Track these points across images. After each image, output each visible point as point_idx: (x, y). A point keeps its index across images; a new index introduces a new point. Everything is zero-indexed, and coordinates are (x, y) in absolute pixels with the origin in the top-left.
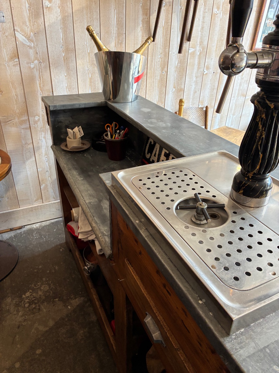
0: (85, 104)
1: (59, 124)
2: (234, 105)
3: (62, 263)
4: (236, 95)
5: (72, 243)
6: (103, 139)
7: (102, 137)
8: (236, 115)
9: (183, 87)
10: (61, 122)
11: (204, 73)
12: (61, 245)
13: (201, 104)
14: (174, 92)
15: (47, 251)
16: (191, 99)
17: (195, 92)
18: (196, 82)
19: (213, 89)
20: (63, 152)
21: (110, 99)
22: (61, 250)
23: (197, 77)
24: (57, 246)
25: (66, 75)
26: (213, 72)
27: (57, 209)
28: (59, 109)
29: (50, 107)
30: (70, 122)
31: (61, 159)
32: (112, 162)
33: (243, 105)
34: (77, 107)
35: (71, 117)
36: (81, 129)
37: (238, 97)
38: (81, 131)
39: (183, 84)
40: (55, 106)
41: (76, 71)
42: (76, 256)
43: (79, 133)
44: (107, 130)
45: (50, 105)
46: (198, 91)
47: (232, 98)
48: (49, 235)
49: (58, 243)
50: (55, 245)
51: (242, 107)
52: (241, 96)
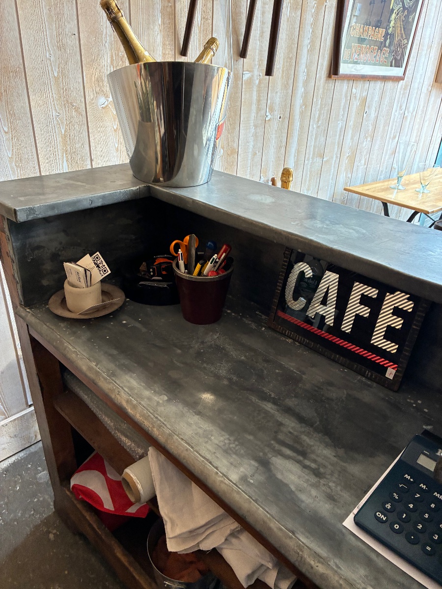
0: (104, 197)
1: (36, 252)
2: (309, 173)
3: (66, 572)
4: (311, 156)
5: (95, 526)
6: (154, 276)
7: (151, 270)
8: (312, 189)
9: (235, 145)
10: (39, 247)
11: (267, 119)
12: (46, 522)
13: (263, 176)
14: (223, 156)
15: (15, 550)
16: (249, 168)
17: (255, 154)
18: (255, 135)
19: (281, 147)
20: (62, 325)
21: (156, 181)
22: (51, 536)
23: (256, 126)
24: (37, 527)
25: (6, 129)
26: (279, 116)
27: (12, 435)
28: (40, 216)
29: (18, 213)
30: (61, 243)
31: (71, 347)
32: (201, 328)
33: (319, 172)
34: (86, 205)
35: (64, 231)
36: (102, 259)
37: (313, 158)
38: (100, 265)
39: (236, 140)
40: (31, 210)
41: (30, 121)
42: (119, 560)
43: (96, 269)
44: (175, 255)
45: (17, 209)
46: (259, 152)
47: (306, 162)
48: (6, 504)
49: (38, 519)
50: (32, 526)
51: (319, 176)
52: (317, 157)
